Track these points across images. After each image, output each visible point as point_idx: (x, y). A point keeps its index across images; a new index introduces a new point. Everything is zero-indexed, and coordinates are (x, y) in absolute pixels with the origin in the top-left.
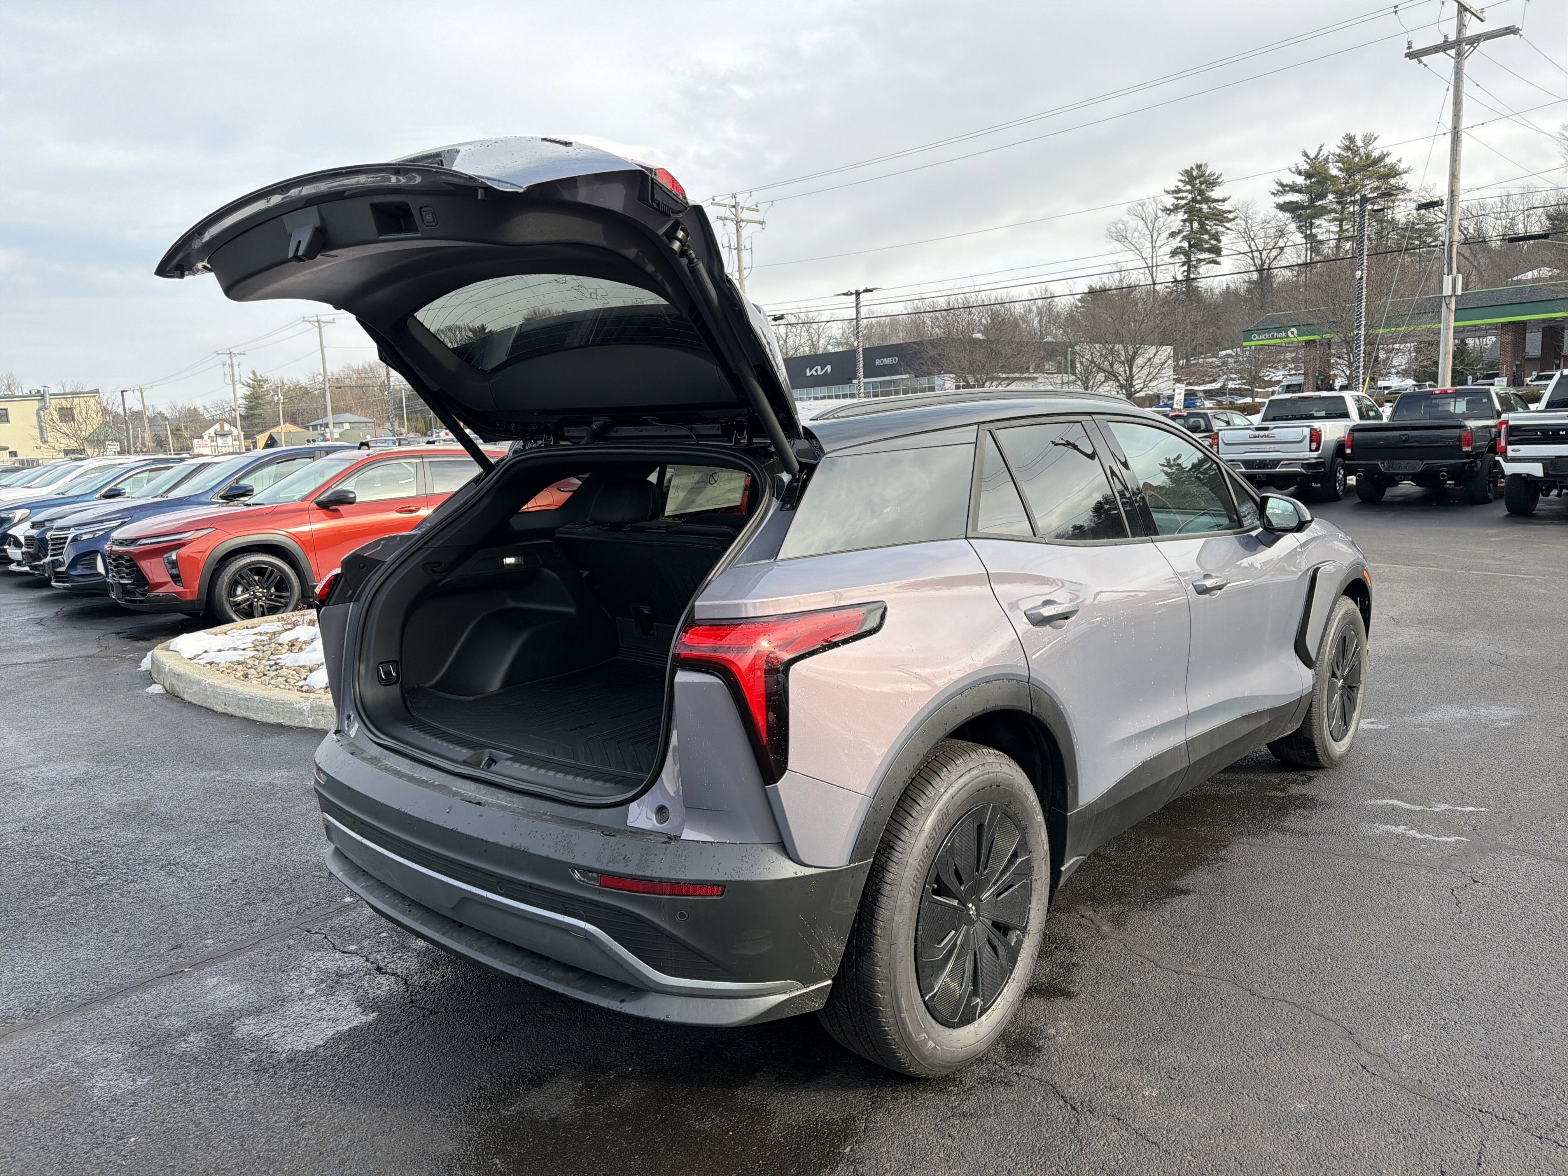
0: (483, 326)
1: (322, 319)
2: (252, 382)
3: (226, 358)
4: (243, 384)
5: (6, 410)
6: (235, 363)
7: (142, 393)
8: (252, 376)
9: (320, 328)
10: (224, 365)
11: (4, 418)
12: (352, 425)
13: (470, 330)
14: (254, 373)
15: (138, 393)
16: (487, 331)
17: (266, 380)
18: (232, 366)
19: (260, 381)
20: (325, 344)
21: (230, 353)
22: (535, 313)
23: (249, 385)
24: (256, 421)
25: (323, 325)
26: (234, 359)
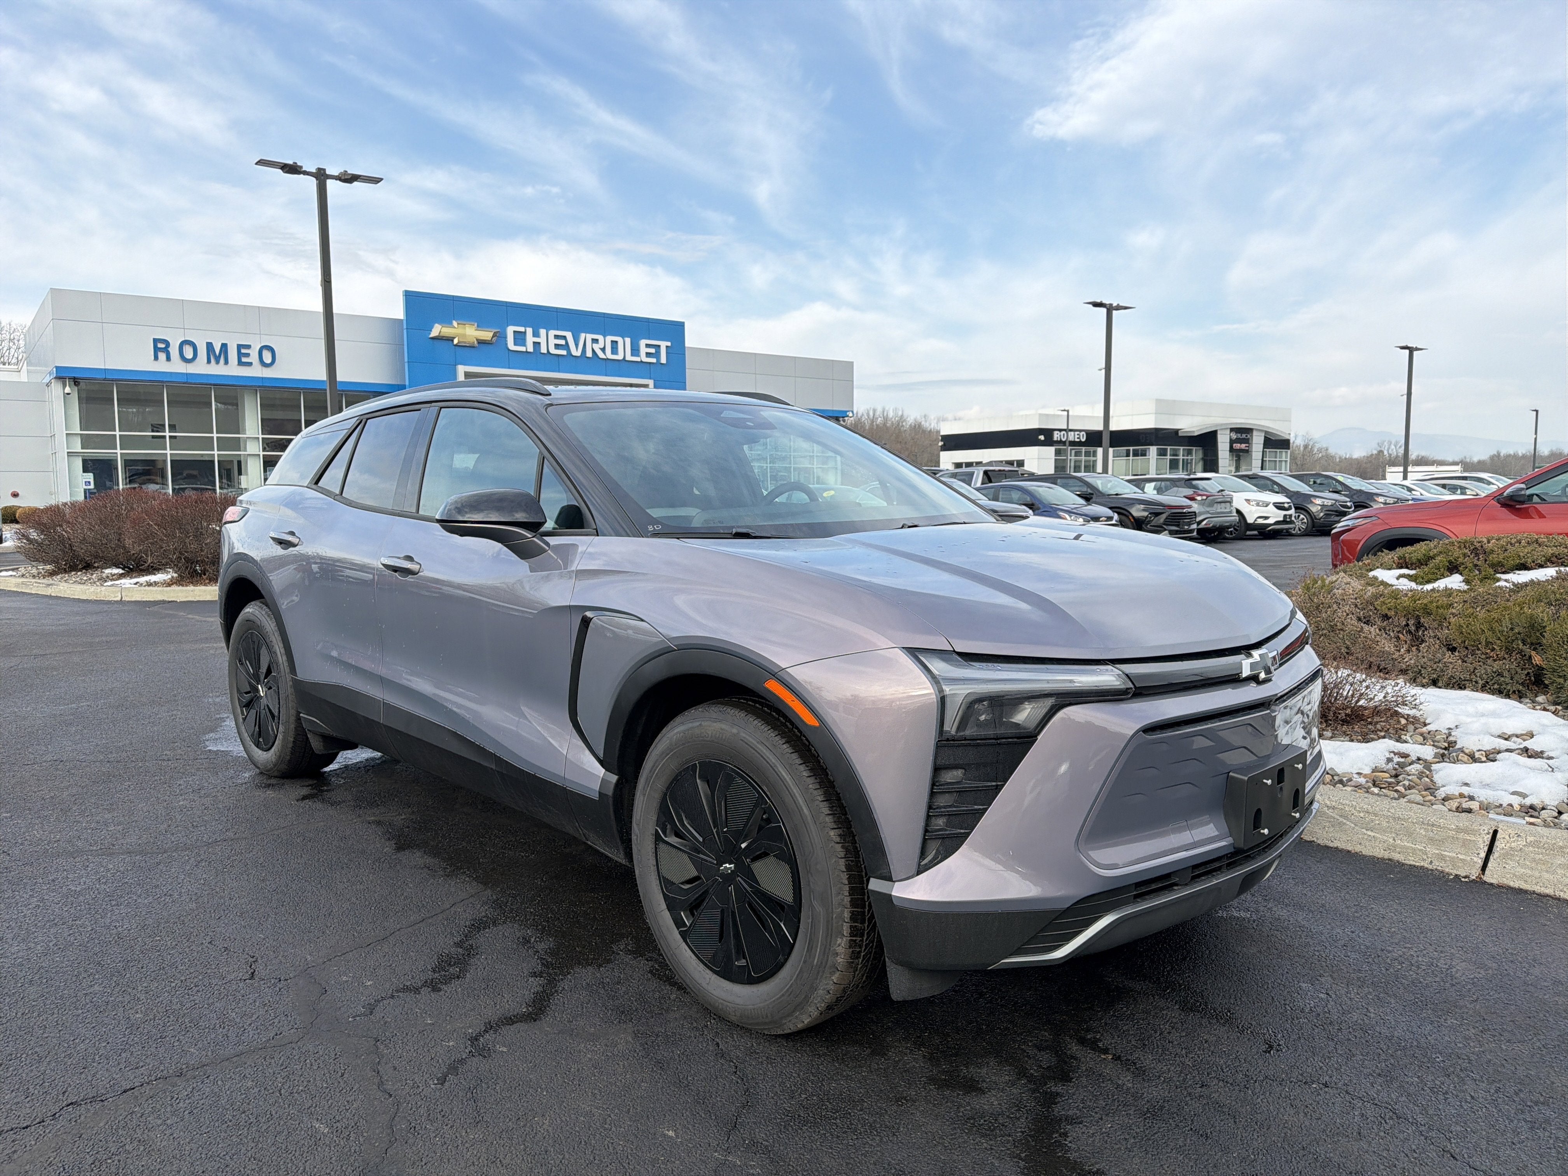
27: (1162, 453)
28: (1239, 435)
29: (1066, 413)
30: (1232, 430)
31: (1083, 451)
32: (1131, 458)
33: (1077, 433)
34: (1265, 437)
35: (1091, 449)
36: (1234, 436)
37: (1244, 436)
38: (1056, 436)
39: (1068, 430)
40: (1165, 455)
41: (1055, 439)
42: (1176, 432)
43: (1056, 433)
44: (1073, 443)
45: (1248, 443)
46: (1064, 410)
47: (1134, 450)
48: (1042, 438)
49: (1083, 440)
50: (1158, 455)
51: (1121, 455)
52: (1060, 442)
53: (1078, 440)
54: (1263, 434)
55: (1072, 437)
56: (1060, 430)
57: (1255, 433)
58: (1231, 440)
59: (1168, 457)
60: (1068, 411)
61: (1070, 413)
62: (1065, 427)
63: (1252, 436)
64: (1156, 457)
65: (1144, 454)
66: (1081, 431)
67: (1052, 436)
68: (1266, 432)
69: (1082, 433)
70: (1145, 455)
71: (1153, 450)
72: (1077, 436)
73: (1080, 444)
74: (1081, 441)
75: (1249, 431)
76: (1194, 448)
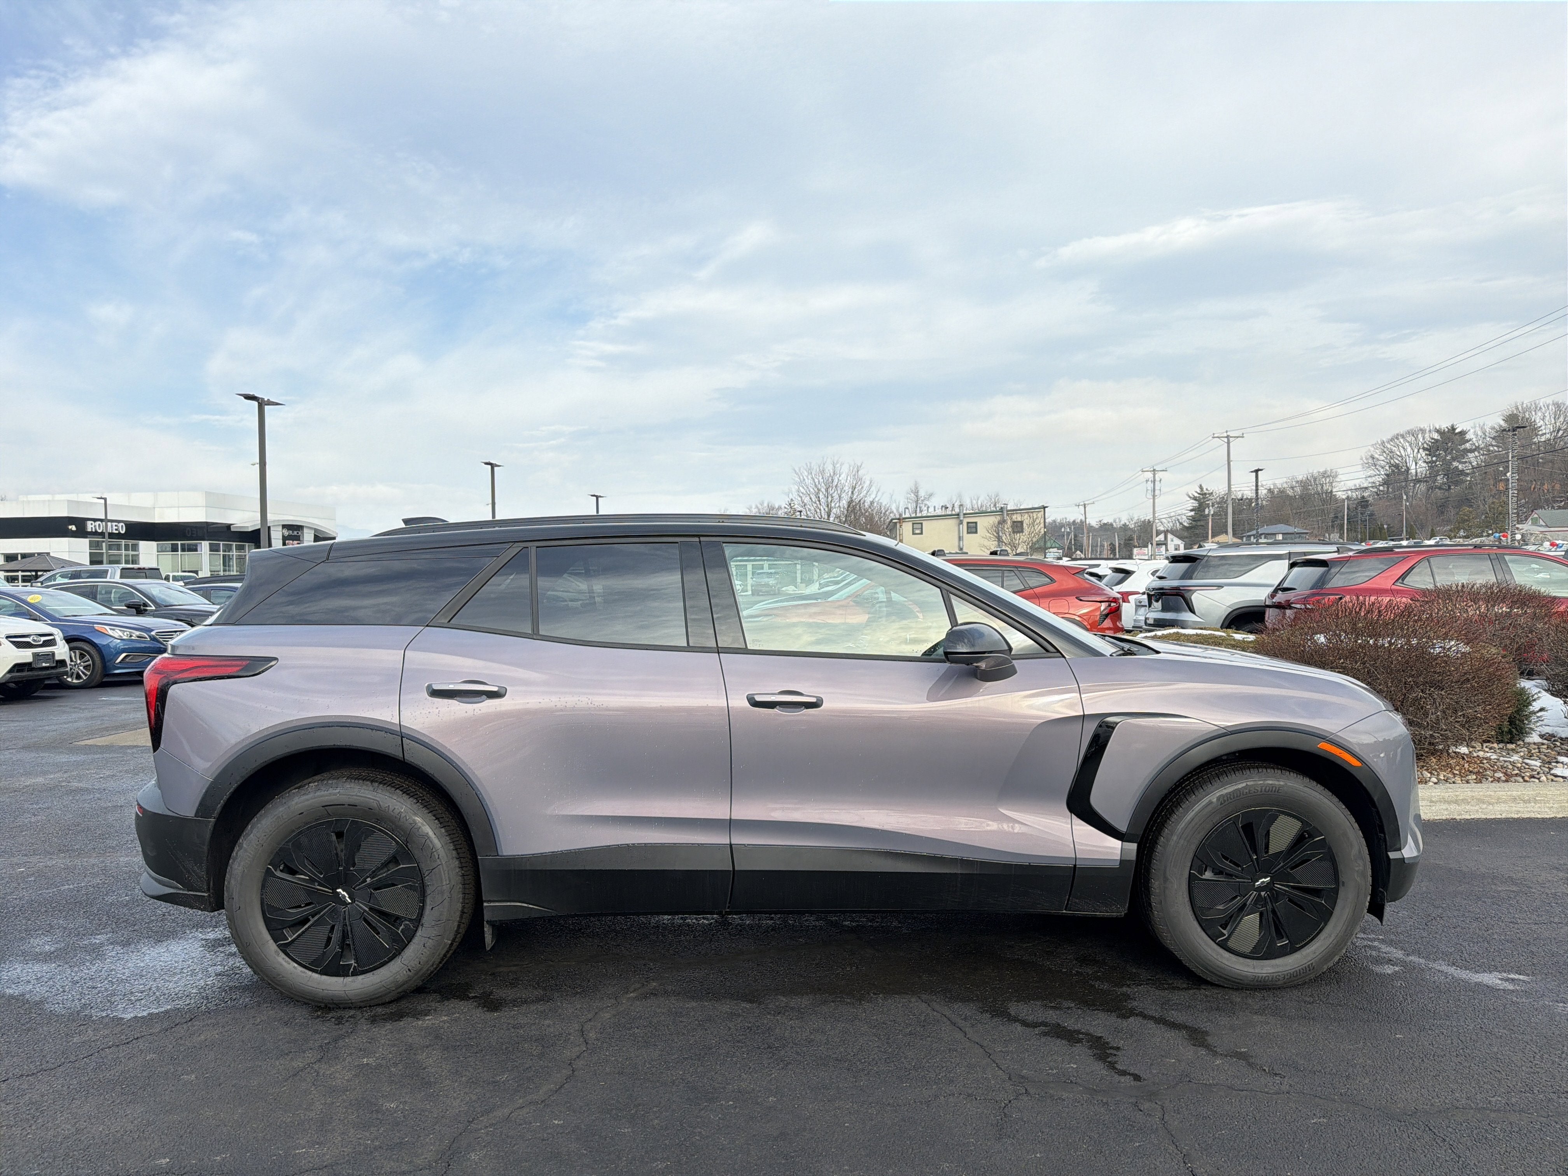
0: (1452, 426)
1: (1231, 434)
2: (1198, 495)
3: (1150, 475)
4: (1190, 497)
5: (976, 523)
6: (1157, 479)
7: (1085, 508)
8: (1199, 491)
9: (1228, 443)
10: (1147, 481)
11: (974, 530)
12: (1285, 536)
13: (1438, 431)
14: (1201, 487)
15: (1082, 508)
16: (1457, 431)
17: (1212, 493)
18: (1154, 481)
19: (1205, 494)
20: (1232, 458)
21: (1154, 470)
22: (1517, 408)
23: (1195, 499)
24: (1197, 531)
25: (1231, 439)
26: (1156, 476)
27: (214, 549)
28: (291, 532)
29: (103, 501)
30: (284, 526)
31: (123, 543)
32: (179, 553)
33: (114, 524)
34: (315, 535)
35: (131, 542)
36: (286, 533)
37: (295, 533)
38: (90, 526)
39: (105, 520)
40: (218, 550)
41: (89, 530)
42: (228, 527)
43: (89, 523)
44: (111, 535)
45: (299, 540)
46: (101, 498)
47: (182, 544)
48: (73, 528)
49: (123, 532)
50: (211, 550)
51: (168, 549)
52: (95, 533)
53: (117, 532)
54: (313, 532)
55: (112, 528)
56: (95, 520)
57: (305, 530)
58: (283, 536)
59: (222, 553)
60: (105, 499)
61: (108, 502)
62: (103, 517)
63: (303, 533)
64: (208, 553)
65: (194, 549)
66: (119, 522)
67: (85, 526)
68: (316, 530)
69: (120, 525)
70: (196, 550)
71: (205, 545)
72: (115, 528)
73: (119, 536)
74: (119, 533)
75: (300, 528)
76: (247, 544)
